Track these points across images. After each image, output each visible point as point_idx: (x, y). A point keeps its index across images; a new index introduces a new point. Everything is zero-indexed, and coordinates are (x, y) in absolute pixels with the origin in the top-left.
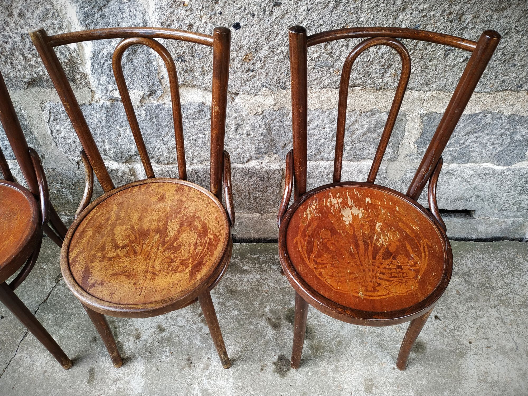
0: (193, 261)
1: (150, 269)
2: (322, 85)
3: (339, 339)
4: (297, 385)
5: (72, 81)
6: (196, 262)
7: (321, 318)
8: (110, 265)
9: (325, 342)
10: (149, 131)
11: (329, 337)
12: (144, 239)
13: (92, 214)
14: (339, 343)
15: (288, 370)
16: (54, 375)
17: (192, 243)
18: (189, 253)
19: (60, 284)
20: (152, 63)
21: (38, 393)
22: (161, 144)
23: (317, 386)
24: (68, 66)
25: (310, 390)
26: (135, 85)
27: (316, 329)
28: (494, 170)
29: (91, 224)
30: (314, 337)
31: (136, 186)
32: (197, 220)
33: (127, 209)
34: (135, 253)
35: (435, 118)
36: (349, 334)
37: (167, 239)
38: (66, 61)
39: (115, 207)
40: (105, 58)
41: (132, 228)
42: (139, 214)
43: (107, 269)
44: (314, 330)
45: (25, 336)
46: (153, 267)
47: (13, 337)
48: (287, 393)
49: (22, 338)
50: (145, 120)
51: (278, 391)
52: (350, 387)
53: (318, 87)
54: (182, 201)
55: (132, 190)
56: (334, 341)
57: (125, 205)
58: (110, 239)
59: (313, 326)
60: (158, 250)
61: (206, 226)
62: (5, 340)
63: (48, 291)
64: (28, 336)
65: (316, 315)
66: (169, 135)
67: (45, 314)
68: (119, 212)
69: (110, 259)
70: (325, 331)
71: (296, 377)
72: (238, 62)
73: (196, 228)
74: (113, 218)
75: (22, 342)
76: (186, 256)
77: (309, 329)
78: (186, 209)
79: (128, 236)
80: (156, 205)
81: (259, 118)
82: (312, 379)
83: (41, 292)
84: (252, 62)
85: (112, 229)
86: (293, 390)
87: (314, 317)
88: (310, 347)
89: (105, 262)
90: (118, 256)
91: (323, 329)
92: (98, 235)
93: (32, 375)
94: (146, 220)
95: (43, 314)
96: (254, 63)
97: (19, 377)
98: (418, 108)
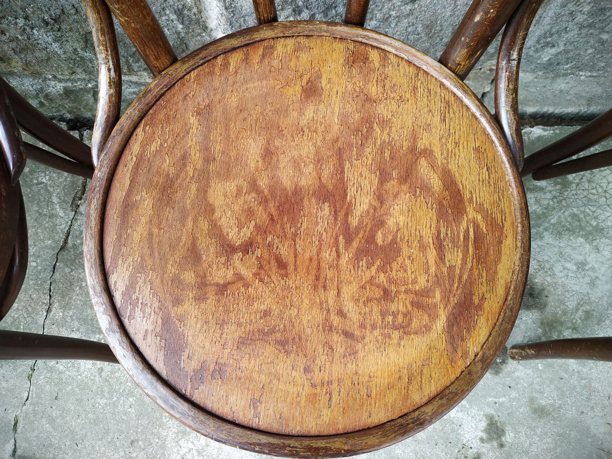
0: (446, 298)
1: (335, 320)
3: (588, 308)
4: (519, 386)
6: (454, 300)
7: (556, 271)
8: (227, 311)
9: (565, 313)
11: (571, 304)
12: (293, 221)
13: (135, 147)
14: (588, 315)
15: (503, 362)
16: (117, 375)
17: (428, 237)
18: (427, 271)
19: (81, 214)
21: (100, 405)
23: (553, 386)
25: (542, 393)
27: (549, 291)
29: (141, 179)
30: (545, 306)
31: (234, 49)
32: (423, 162)
33: (227, 127)
34: (282, 265)
36: (605, 299)
37: (354, 221)
39: (193, 120)
41: (254, 186)
42: (261, 141)
43: (222, 324)
44: (546, 292)
45: (48, 311)
46: (341, 313)
47: (29, 314)
48: (504, 399)
49: (45, 314)
51: (490, 397)
52: (607, 388)
54: (368, 99)
55: (226, 65)
56: (580, 313)
57: (218, 113)
58: (204, 225)
59: (542, 284)
60: (338, 256)
61: (453, 183)
62: (18, 318)
63: (64, 227)
64: (54, 310)
65: (547, 266)
67: (72, 270)
68: (206, 138)
69: (222, 289)
70: (563, 295)
71: (517, 374)
73: (426, 189)
74: (196, 157)
75: (47, 322)
76: (422, 281)
77: (537, 292)
78: (385, 123)
79: (250, 213)
80: (301, 113)
82: (544, 376)
83: (53, 229)
85: (203, 191)
86: (514, 394)
87: (543, 268)
88: (539, 324)
89: (212, 299)
90: (239, 277)
91: (560, 291)
92: (170, 214)
93: (80, 375)
94: (284, 161)
95: (67, 270)
97: (61, 379)
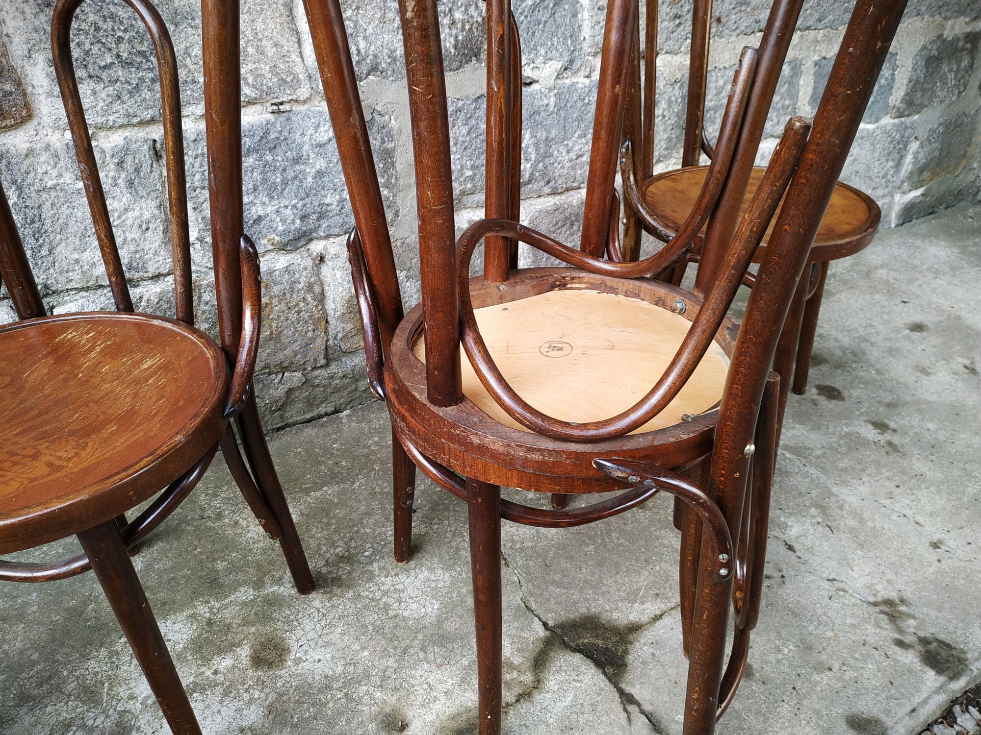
2: (738, 31)
5: (476, 56)
10: (553, 132)
20: (577, 16)
22: (564, 154)
24: (480, 29)
26: (554, 52)
28: (868, 130)
35: (825, 65)
38: (480, 20)
40: (526, 13)
50: (552, 113)
53: (735, 34)
66: (576, 135)
72: (667, 5)
81: (677, 88)
84: (679, 5)
96: (682, 6)
98: (812, 53)
